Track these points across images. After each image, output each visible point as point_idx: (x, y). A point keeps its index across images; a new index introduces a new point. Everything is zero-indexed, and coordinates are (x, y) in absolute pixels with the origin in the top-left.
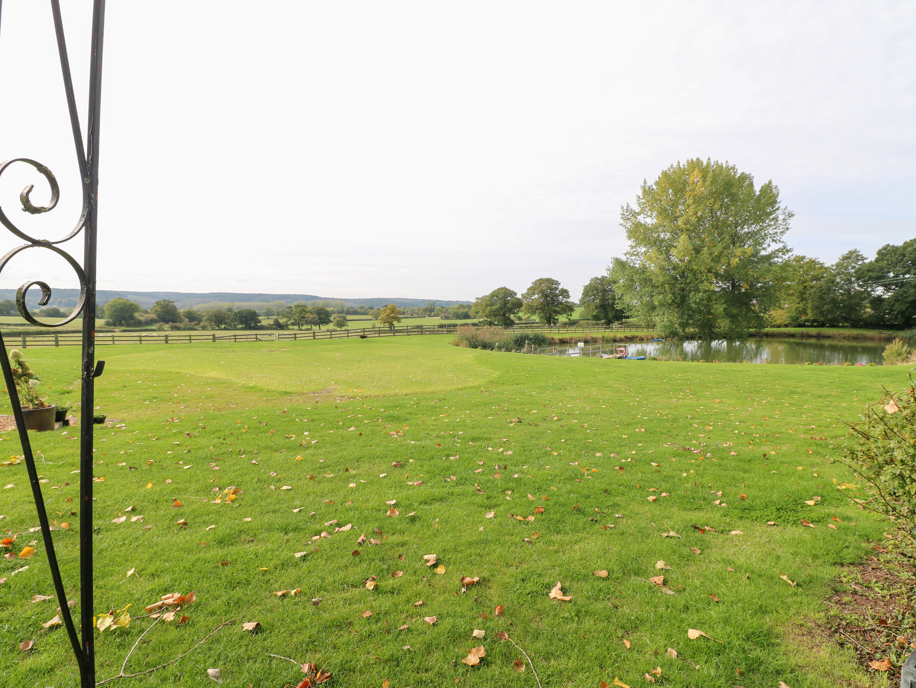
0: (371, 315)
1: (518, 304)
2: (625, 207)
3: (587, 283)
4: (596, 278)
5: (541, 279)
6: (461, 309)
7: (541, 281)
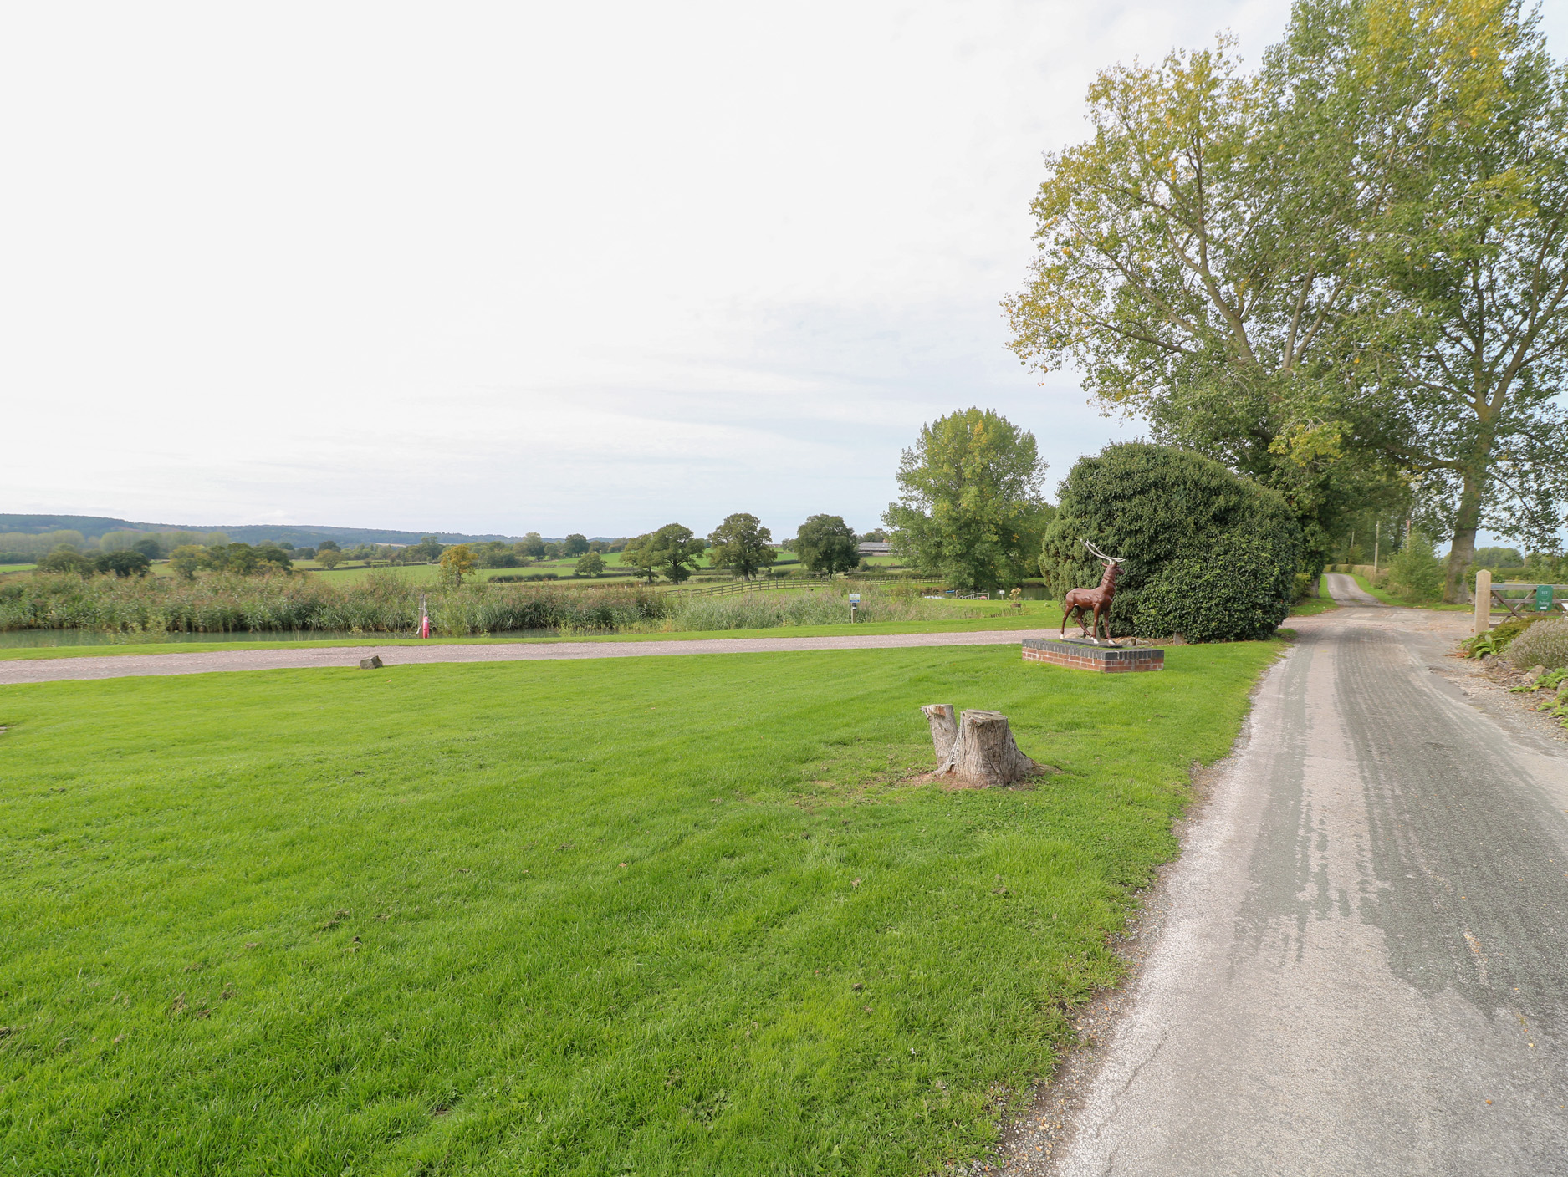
0: (319, 560)
1: (698, 547)
2: (907, 451)
3: (804, 522)
4: (816, 517)
5: (736, 515)
6: (496, 551)
7: (735, 518)
